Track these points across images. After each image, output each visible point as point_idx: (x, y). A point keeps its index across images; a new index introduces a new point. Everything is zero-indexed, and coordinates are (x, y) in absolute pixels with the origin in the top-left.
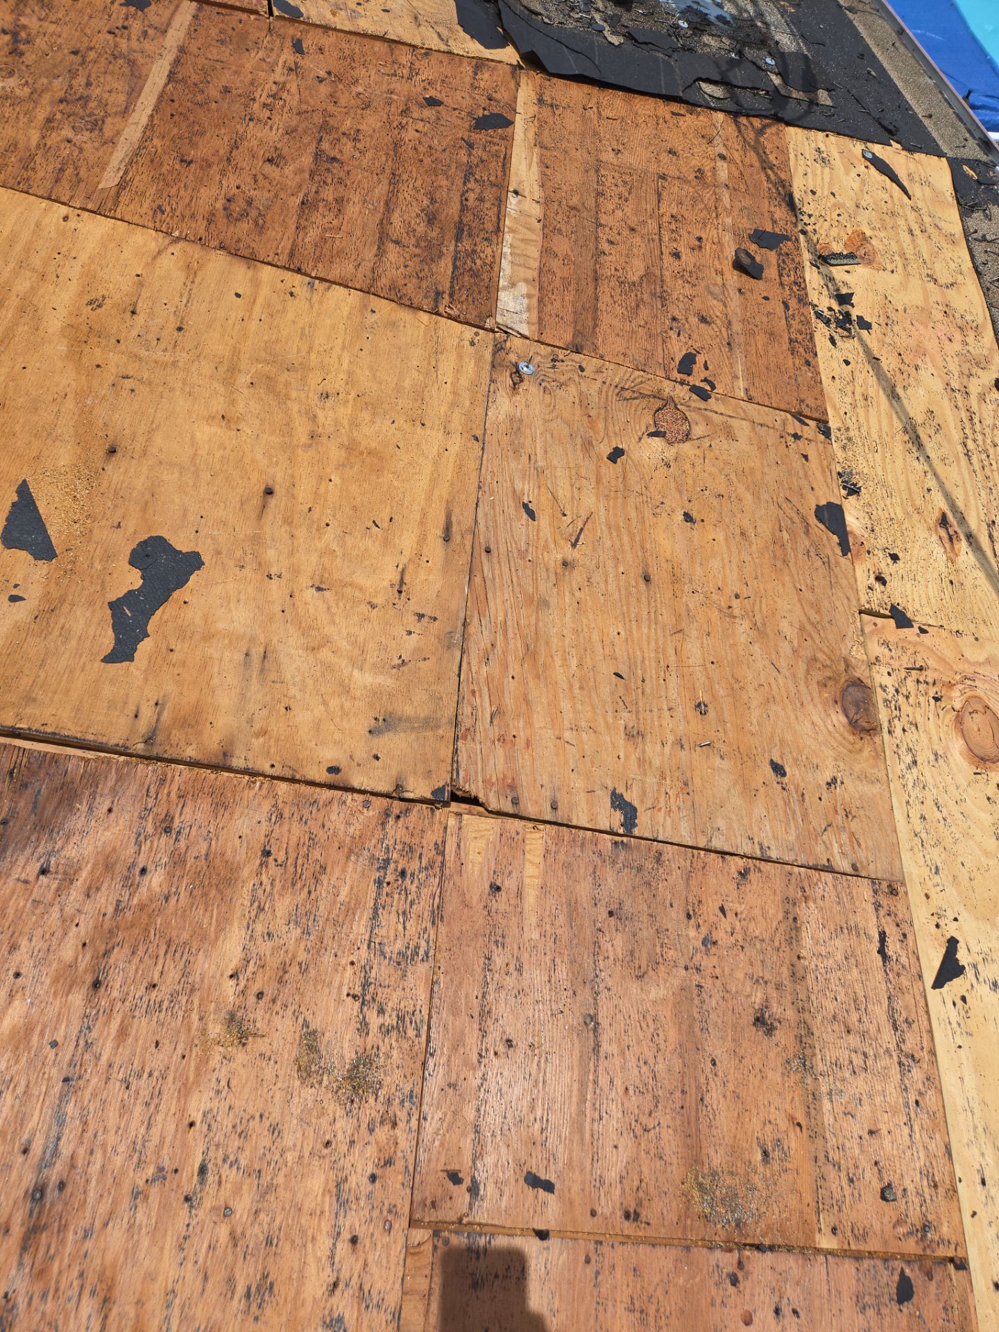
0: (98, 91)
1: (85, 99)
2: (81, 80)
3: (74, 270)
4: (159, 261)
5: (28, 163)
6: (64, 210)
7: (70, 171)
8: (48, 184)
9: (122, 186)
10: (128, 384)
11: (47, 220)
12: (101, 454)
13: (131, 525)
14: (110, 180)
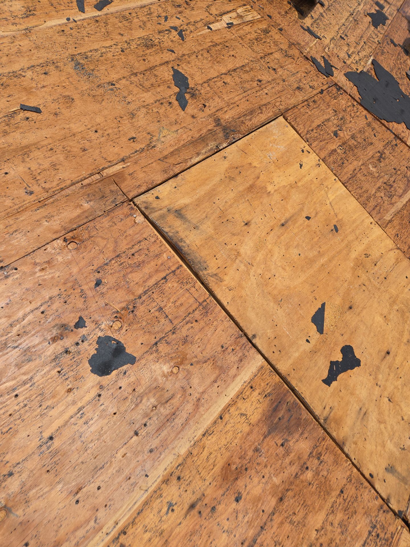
0: (396, 185)
1: (391, 186)
2: (392, 179)
3: (366, 241)
4: (390, 252)
5: (368, 199)
6: (372, 220)
7: (378, 208)
8: (371, 209)
9: (390, 221)
10: (364, 287)
11: (366, 221)
12: (347, 307)
13: (346, 337)
14: (388, 217)
